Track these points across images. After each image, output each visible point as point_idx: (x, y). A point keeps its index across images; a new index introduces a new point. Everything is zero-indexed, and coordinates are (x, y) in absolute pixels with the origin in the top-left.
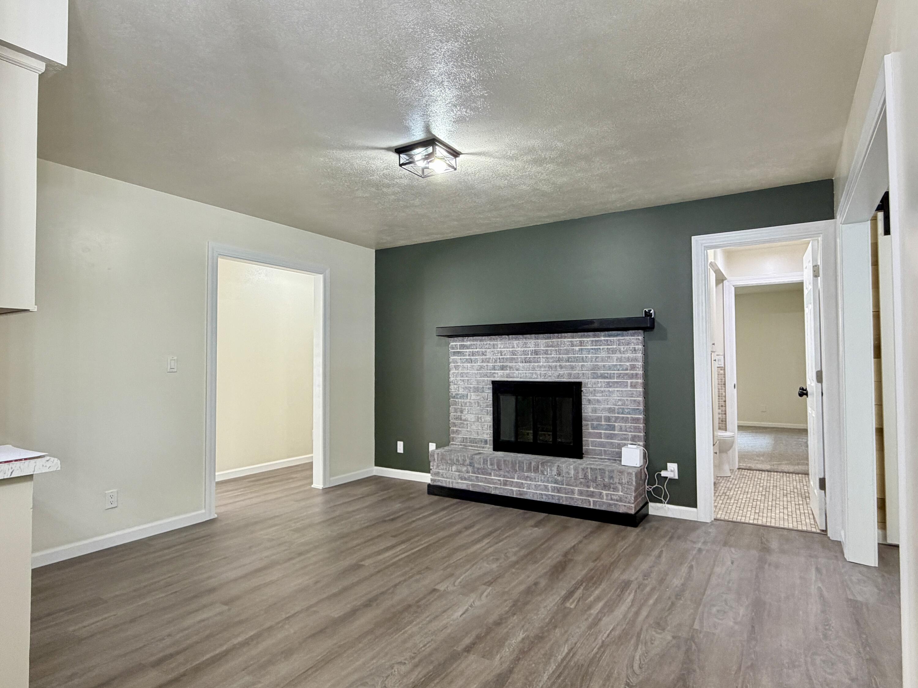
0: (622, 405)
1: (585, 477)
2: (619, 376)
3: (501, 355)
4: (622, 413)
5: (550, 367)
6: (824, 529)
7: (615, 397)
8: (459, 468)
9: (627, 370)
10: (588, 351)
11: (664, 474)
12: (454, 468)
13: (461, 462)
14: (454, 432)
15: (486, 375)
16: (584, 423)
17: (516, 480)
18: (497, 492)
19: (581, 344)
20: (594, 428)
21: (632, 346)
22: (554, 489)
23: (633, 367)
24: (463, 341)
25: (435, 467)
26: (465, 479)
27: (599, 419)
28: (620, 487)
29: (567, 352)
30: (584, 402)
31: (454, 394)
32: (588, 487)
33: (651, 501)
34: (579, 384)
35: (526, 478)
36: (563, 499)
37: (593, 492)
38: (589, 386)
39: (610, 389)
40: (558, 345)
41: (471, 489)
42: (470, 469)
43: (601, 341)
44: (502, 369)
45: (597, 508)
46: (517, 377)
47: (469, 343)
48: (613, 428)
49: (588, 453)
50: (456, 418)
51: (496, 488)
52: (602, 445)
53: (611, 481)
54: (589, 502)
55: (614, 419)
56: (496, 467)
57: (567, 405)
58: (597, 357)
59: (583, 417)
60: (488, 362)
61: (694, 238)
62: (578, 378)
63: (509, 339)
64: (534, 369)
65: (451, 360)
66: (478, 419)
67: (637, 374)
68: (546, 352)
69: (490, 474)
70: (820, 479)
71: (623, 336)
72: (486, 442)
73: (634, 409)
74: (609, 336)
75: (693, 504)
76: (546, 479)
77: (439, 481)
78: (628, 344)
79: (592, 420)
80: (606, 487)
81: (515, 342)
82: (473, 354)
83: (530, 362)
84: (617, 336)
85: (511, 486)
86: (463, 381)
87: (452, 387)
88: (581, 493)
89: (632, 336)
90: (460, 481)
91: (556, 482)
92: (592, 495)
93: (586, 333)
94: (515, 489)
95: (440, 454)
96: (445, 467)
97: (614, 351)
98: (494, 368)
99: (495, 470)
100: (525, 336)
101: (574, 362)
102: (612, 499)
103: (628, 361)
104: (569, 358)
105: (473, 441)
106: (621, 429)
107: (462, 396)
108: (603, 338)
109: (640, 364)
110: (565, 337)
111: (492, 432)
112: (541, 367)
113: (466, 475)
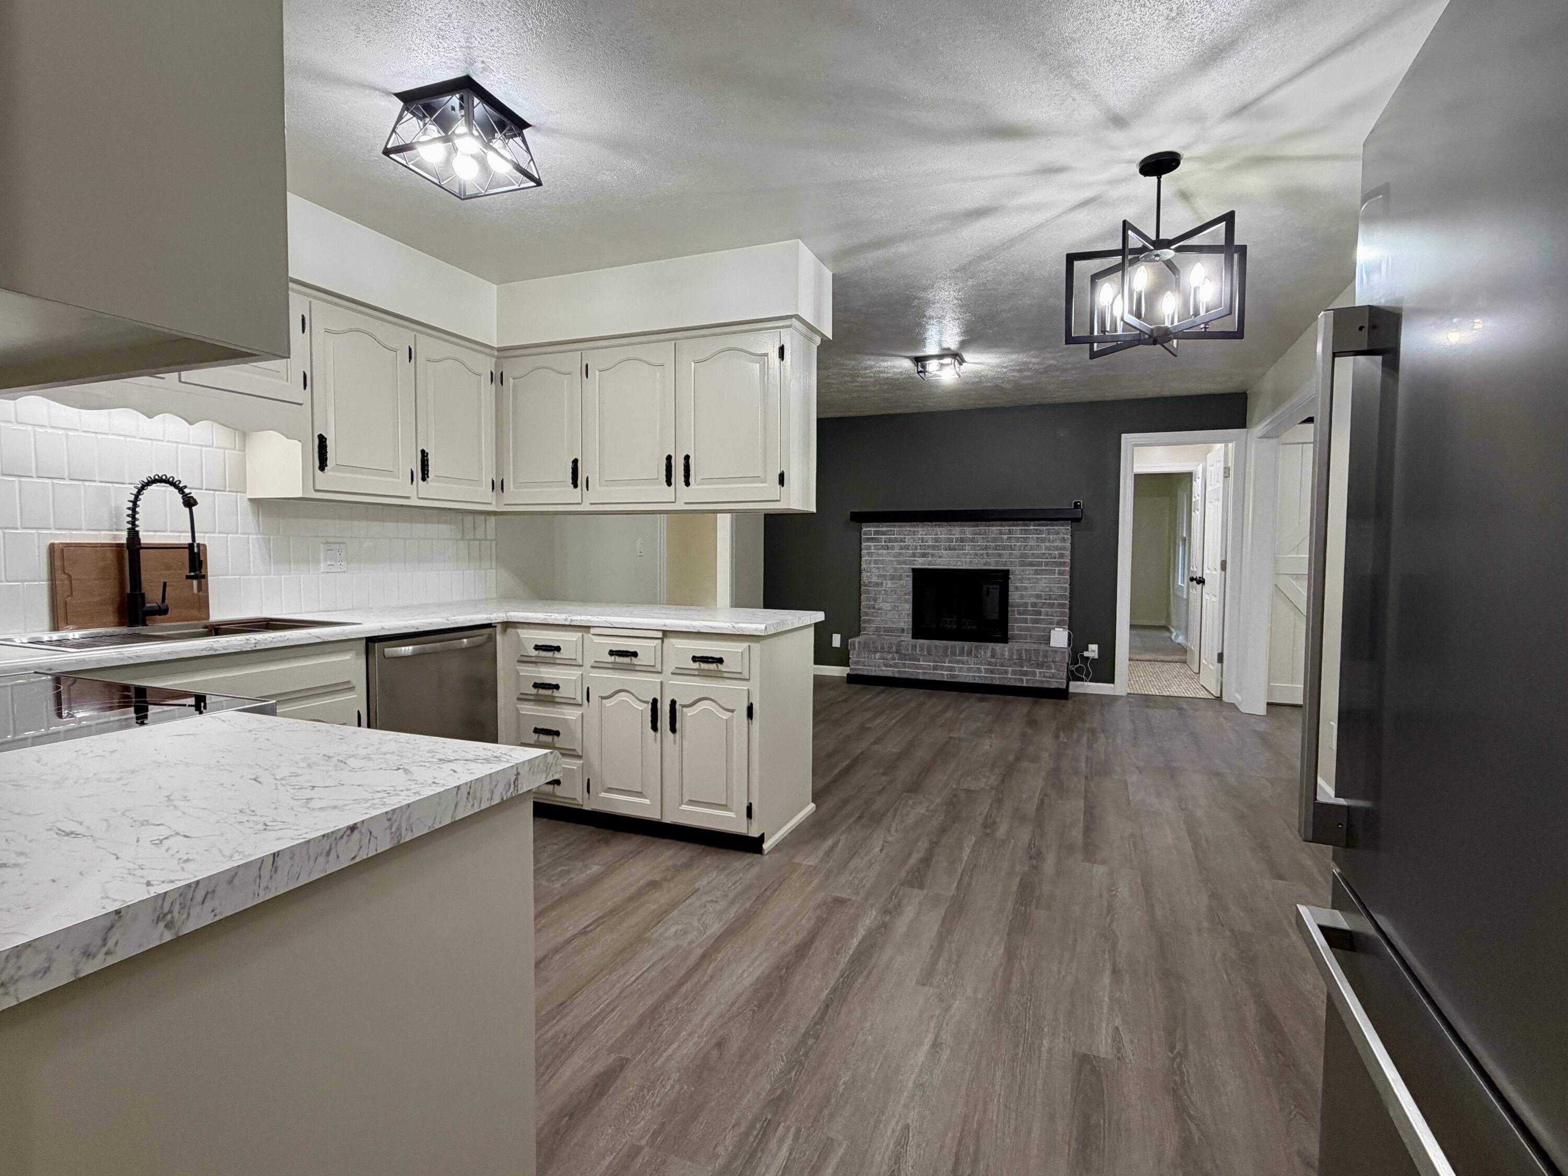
0: (1050, 591)
1: (1020, 658)
2: (1047, 564)
3: (923, 542)
4: (1050, 599)
5: (976, 555)
6: (1219, 695)
7: (1043, 584)
8: (885, 655)
9: (1055, 558)
10: (1018, 539)
11: (1086, 654)
12: (878, 655)
13: (886, 649)
14: (865, 621)
15: (904, 563)
16: (1010, 609)
17: (947, 664)
18: (927, 677)
19: (1010, 532)
20: (1019, 613)
21: (1061, 535)
22: (987, 671)
23: (1062, 556)
24: (878, 527)
25: (855, 656)
26: (891, 666)
27: (1026, 605)
28: (1053, 666)
29: (995, 540)
30: (1011, 588)
31: (866, 582)
32: (1022, 667)
33: (1074, 680)
34: (1007, 572)
35: (958, 662)
36: (997, 679)
37: (1026, 671)
38: (1017, 573)
39: (1038, 577)
40: (985, 533)
41: (897, 675)
42: (896, 656)
43: (1030, 530)
44: (923, 557)
45: (1030, 685)
46: (940, 565)
47: (885, 529)
48: (1040, 613)
49: (1013, 637)
50: (869, 608)
51: (925, 673)
52: (1027, 629)
53: (1045, 660)
54: (1022, 680)
55: (1040, 604)
56: (926, 653)
57: (995, 591)
58: (1026, 546)
59: (1009, 604)
60: (908, 549)
61: (1124, 436)
62: (1005, 565)
63: (932, 526)
64: (958, 556)
65: (863, 547)
66: (895, 608)
67: (1065, 562)
68: (973, 540)
69: (919, 661)
70: (1219, 654)
71: (1052, 525)
72: (903, 630)
73: (1061, 595)
74: (1039, 525)
75: (1111, 680)
76: (979, 662)
77: (859, 669)
78: (1058, 533)
79: (1019, 606)
80: (1040, 665)
81: (938, 530)
82: (890, 540)
83: (955, 549)
84: (1047, 525)
85: (942, 670)
86: (878, 568)
87: (864, 574)
88: (1014, 673)
89: (1062, 526)
90: (884, 668)
91: (990, 664)
92: (1025, 673)
93: (1015, 523)
94: (945, 673)
95: (862, 642)
96: (866, 655)
97: (1043, 540)
98: (914, 555)
99: (924, 655)
100: (950, 523)
101: (1002, 550)
102: (1044, 677)
103: (1057, 550)
104: (996, 546)
105: (888, 630)
106: (1047, 614)
107: (877, 584)
108: (1032, 528)
109: (1068, 553)
110: (993, 526)
111: (911, 620)
112: (966, 555)
113: (891, 662)
